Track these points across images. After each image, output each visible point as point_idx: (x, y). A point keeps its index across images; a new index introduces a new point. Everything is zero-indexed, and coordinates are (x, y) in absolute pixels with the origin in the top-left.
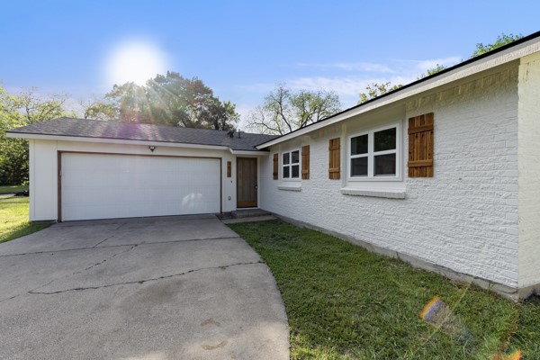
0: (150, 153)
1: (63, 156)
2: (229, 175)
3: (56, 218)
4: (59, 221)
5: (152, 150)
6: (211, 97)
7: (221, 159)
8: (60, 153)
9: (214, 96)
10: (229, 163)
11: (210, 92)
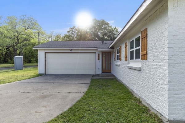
0: (70, 51)
1: (47, 54)
2: (99, 59)
3: (44, 73)
4: (45, 74)
5: (71, 51)
6: (109, 26)
7: (95, 53)
8: (46, 53)
9: (110, 26)
10: (99, 55)
11: (108, 24)
